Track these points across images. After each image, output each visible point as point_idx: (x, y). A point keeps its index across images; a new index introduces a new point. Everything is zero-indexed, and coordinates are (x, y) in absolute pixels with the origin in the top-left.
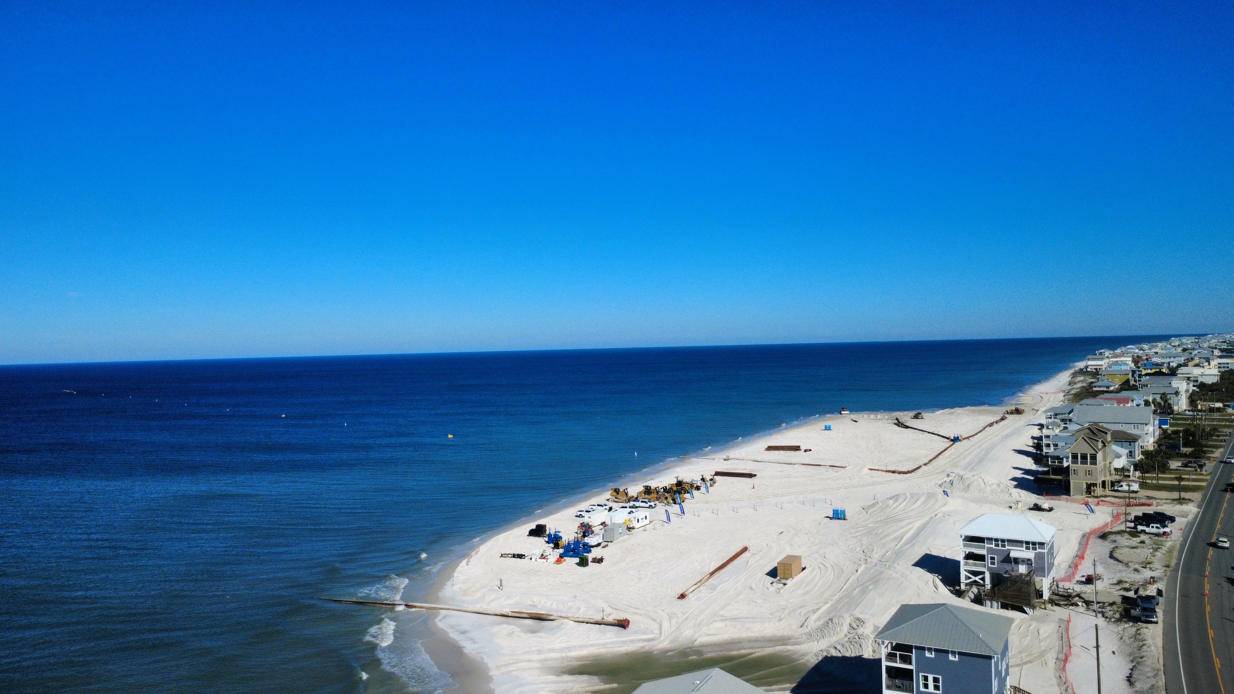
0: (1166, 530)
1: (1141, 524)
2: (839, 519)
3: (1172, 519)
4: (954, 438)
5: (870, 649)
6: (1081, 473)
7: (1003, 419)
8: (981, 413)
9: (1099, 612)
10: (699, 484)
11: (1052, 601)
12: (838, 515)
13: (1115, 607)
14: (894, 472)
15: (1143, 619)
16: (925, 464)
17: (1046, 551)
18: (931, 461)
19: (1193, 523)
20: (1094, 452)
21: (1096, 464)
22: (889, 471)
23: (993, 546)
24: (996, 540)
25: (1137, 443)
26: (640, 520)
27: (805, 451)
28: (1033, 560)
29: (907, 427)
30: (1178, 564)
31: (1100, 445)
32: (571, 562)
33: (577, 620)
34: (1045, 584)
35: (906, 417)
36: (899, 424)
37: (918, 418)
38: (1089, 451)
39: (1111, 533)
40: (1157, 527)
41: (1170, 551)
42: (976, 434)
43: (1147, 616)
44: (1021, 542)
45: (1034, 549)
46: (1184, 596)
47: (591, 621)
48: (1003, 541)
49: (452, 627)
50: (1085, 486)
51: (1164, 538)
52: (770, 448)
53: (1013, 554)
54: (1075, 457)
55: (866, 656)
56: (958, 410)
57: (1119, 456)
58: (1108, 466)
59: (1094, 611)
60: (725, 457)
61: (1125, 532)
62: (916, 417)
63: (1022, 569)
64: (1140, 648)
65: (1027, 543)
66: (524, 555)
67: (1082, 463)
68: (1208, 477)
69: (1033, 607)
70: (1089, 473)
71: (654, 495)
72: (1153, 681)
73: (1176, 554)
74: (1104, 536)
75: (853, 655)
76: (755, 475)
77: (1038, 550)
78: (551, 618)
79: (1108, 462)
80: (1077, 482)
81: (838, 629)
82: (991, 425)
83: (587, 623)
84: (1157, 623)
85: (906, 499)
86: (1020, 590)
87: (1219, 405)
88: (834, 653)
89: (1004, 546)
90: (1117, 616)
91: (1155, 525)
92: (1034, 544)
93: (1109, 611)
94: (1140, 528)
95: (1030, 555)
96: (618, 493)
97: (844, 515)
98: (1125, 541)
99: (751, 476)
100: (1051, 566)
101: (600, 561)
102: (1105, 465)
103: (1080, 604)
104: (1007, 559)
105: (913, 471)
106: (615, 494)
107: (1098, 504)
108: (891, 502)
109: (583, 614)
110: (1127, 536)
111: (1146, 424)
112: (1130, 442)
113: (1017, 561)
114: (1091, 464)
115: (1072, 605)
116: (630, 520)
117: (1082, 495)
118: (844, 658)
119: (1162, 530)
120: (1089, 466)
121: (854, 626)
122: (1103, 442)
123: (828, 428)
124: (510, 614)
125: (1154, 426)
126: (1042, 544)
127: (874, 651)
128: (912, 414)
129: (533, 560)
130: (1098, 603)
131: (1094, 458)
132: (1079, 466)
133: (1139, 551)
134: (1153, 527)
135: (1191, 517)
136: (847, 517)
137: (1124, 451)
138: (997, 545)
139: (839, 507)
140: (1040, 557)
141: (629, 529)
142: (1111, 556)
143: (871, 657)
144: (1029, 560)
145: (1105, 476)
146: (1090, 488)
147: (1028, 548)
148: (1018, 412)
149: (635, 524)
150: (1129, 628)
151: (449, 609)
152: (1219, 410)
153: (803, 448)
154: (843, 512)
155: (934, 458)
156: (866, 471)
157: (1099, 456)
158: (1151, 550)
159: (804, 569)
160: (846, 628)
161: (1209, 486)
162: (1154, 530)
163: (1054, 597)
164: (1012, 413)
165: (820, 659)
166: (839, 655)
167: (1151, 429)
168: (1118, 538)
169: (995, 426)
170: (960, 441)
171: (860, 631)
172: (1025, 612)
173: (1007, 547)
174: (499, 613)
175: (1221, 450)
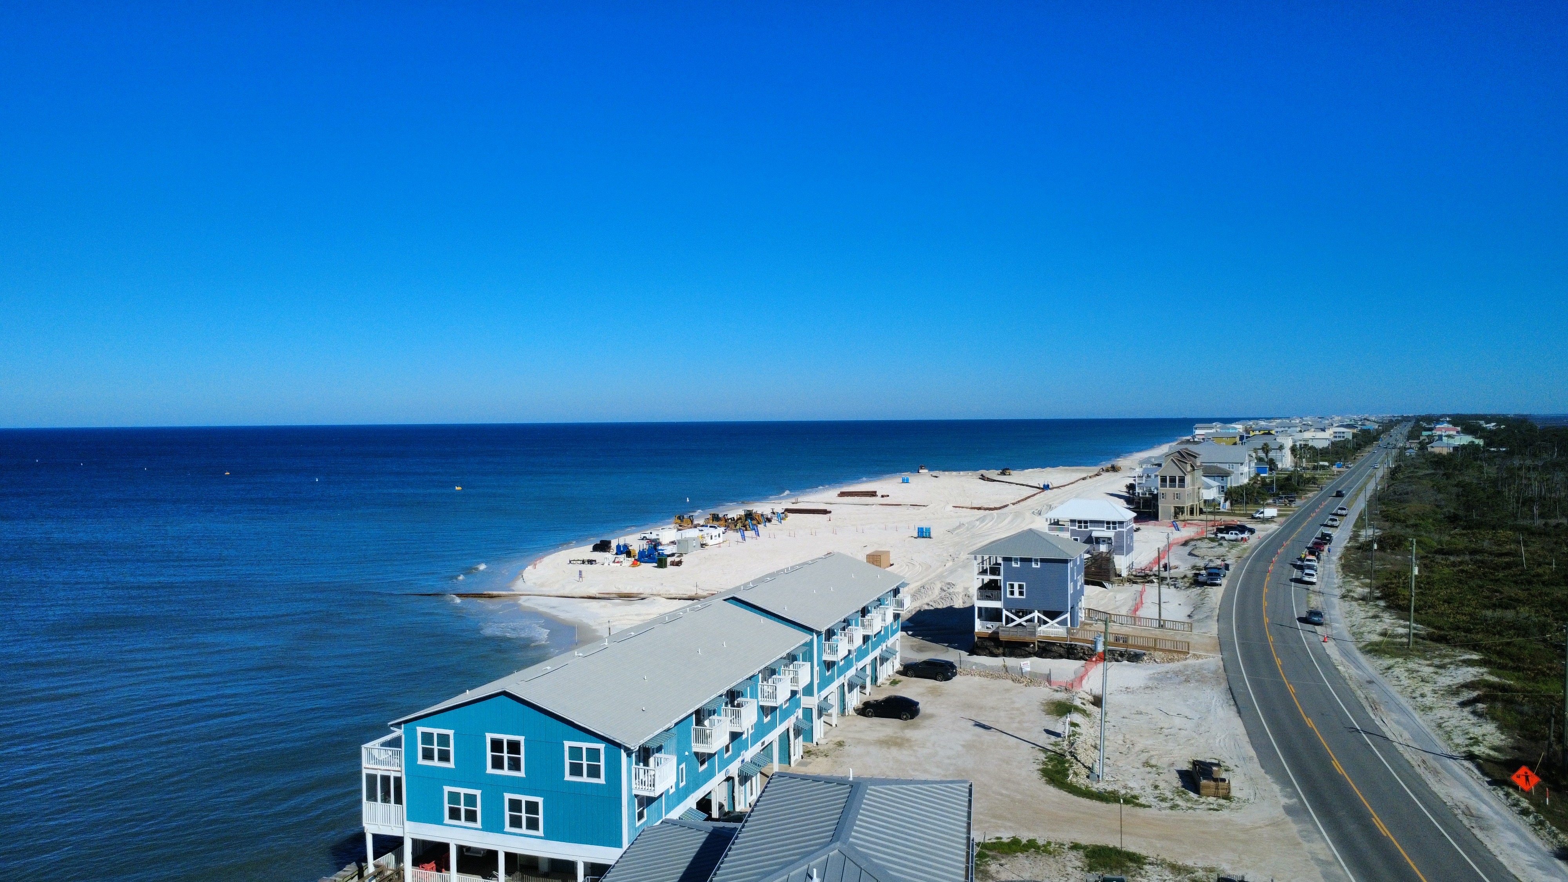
0: (1243, 536)
1: (1221, 532)
2: (923, 537)
3: (1252, 531)
4: (1044, 485)
5: (961, 601)
6: (1170, 497)
7: (1097, 475)
8: (1073, 471)
9: (1172, 585)
10: (769, 517)
11: (1130, 581)
12: (923, 534)
13: (1186, 580)
14: (979, 509)
15: (1209, 582)
16: (1014, 504)
17: (1125, 530)
18: (1019, 502)
19: (1270, 535)
20: (1182, 475)
21: (1183, 487)
22: (974, 508)
23: (1076, 528)
25: (1229, 478)
26: (713, 537)
27: (882, 496)
28: (1113, 539)
29: (994, 481)
30: (1248, 558)
31: (1189, 468)
32: (648, 568)
33: (670, 596)
34: (1122, 563)
35: (993, 474)
36: (983, 478)
37: (1005, 475)
38: (1178, 474)
39: (1192, 540)
40: (1236, 534)
41: (1245, 549)
42: (1068, 485)
43: (1212, 579)
44: (1102, 522)
45: (1115, 528)
46: (1250, 572)
47: (684, 596)
48: (1086, 522)
49: (539, 605)
50: (1173, 510)
51: (1242, 543)
52: (842, 494)
53: (1095, 534)
54: (1164, 480)
55: (956, 606)
56: (1049, 469)
57: (1209, 487)
58: (1196, 490)
59: (1168, 584)
60: (794, 501)
61: (1206, 538)
62: (1003, 473)
63: (1103, 548)
64: (1202, 600)
65: (1108, 523)
66: (595, 561)
67: (1170, 486)
68: (1296, 509)
69: (1112, 583)
70: (1177, 496)
71: (723, 522)
72: (1209, 614)
73: (1249, 551)
74: (1185, 544)
75: (944, 607)
76: (830, 512)
77: (1118, 529)
78: (642, 596)
79: (1196, 487)
80: (1165, 506)
81: (930, 592)
82: (1084, 479)
83: (679, 599)
84: (1221, 585)
85: (993, 519)
86: (1100, 567)
88: (927, 608)
90: (1188, 585)
91: (1234, 532)
92: (1114, 523)
93: (1180, 583)
94: (1220, 535)
95: (1110, 534)
96: (682, 521)
97: (930, 533)
98: (1205, 544)
99: (825, 512)
100: (1130, 549)
101: (679, 563)
102: (1193, 489)
103: (1155, 581)
104: (1090, 540)
105: (1000, 508)
106: (679, 521)
107: (1185, 526)
108: (978, 523)
109: (674, 592)
110: (1207, 541)
111: (1242, 464)
112: (1222, 477)
113: (1098, 541)
114: (1179, 487)
115: (1148, 582)
116: (703, 537)
117: (1170, 519)
118: (937, 610)
119: (1240, 536)
120: (1177, 489)
121: (945, 588)
122: (1192, 466)
123: (905, 481)
124: (598, 596)
125: (1249, 468)
126: (1121, 523)
127: (964, 603)
128: (999, 471)
129: (606, 564)
130: (1171, 578)
131: (1182, 480)
132: (1168, 489)
133: (1216, 549)
134: (1232, 534)
135: (1270, 531)
136: (932, 535)
137: (1214, 483)
138: (1080, 527)
139: (924, 525)
140: (1119, 535)
141: (703, 545)
142: (1190, 554)
143: (962, 607)
144: (1110, 539)
145: (1193, 501)
146: (1179, 510)
147: (1108, 528)
148: (1114, 469)
149: (708, 540)
150: (1197, 590)
151: (529, 595)
153: (879, 494)
154: (928, 530)
155: (1023, 500)
156: (949, 507)
157: (1188, 479)
158: (1227, 549)
159: (892, 565)
160: (937, 591)
162: (1233, 537)
163: (1132, 577)
164: (1107, 471)
165: (913, 613)
166: (933, 608)
167: (1245, 469)
168: (1199, 543)
169: (1089, 480)
170: (1050, 489)
171: (951, 590)
172: (1104, 587)
173: (1090, 528)
174: (585, 595)
175: (1316, 492)
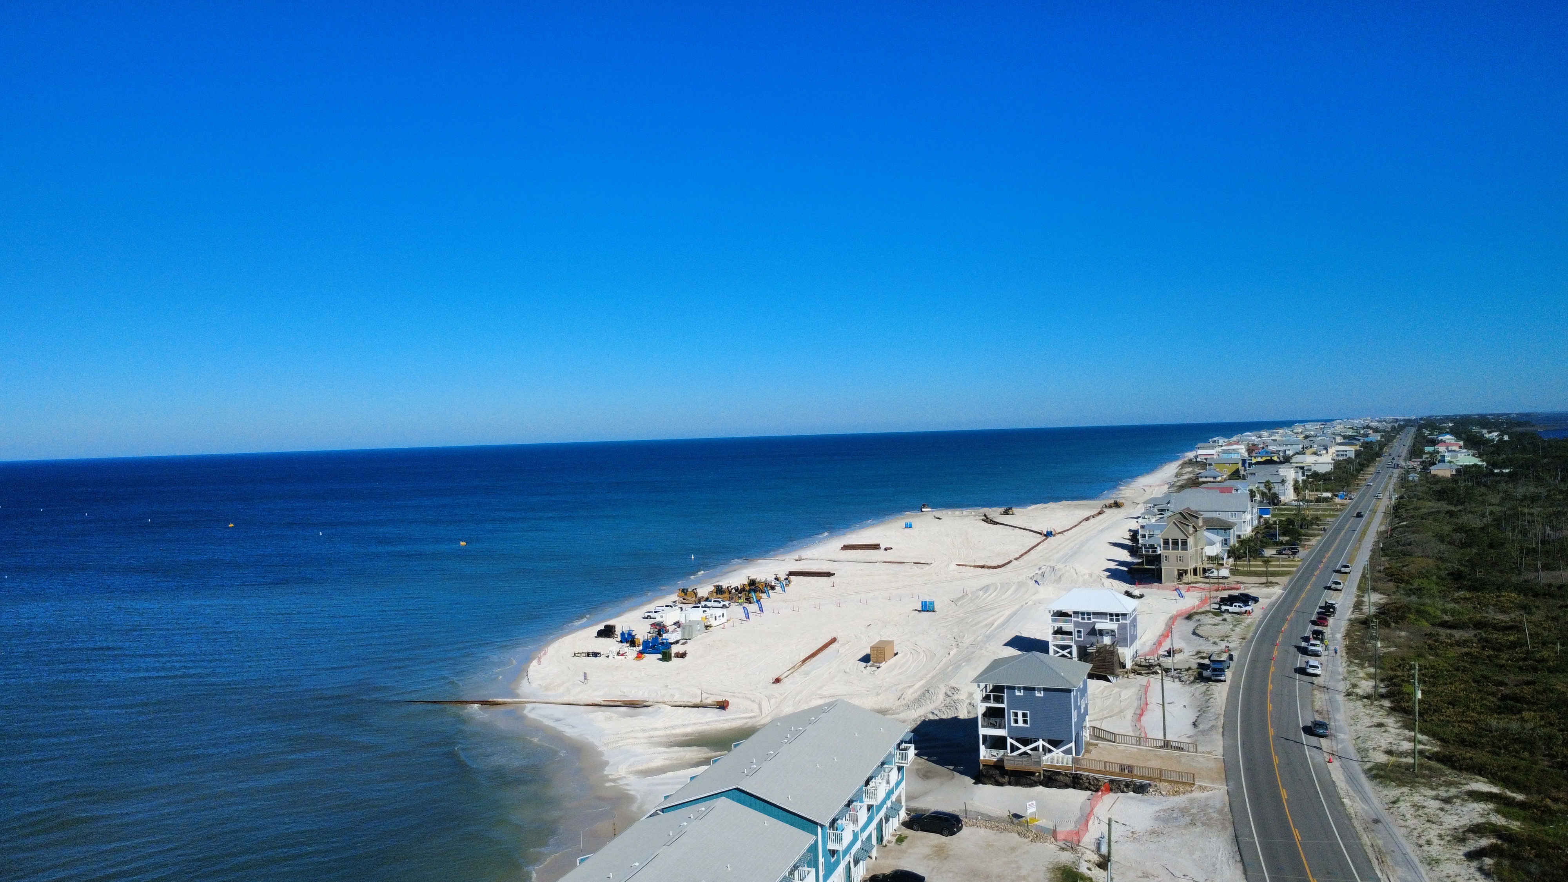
0: (1248, 608)
1: (1225, 605)
2: (927, 611)
3: (1256, 600)
4: (1047, 532)
5: (965, 711)
6: (1173, 559)
7: (1100, 513)
8: (1076, 507)
9: (1177, 678)
10: (773, 584)
11: (1134, 671)
12: (927, 607)
13: (1190, 672)
14: (983, 567)
15: (1213, 678)
16: (1016, 559)
17: (1128, 622)
18: (1022, 555)
19: (1274, 604)
20: (1185, 537)
21: (1186, 549)
22: (978, 566)
23: (1080, 619)
24: (1083, 614)
25: (1232, 531)
26: (717, 618)
27: (886, 549)
28: (1116, 631)
29: (997, 523)
30: (1253, 637)
31: (1191, 530)
32: (652, 659)
33: (674, 704)
34: (1126, 654)
35: (995, 513)
36: (987, 520)
37: (1008, 514)
38: (1180, 537)
39: (1196, 613)
40: (1240, 606)
41: (1249, 626)
42: (1071, 528)
43: (1216, 676)
44: (1106, 614)
45: (1118, 620)
46: (1254, 661)
47: (689, 704)
48: (1089, 614)
49: (544, 717)
50: (1176, 573)
51: (1246, 616)
52: (846, 548)
53: (1098, 626)
54: (1166, 542)
55: (961, 717)
56: (1052, 505)
57: (1212, 543)
58: (1199, 552)
59: (1172, 677)
60: (797, 557)
61: (1209, 611)
62: (1006, 513)
63: (1107, 640)
64: (1207, 701)
65: (1111, 615)
66: (599, 653)
67: (1173, 549)
68: (1300, 563)
69: (1117, 676)
70: (1180, 559)
71: (727, 595)
72: (1214, 723)
73: (1253, 628)
74: (1189, 617)
75: (949, 717)
76: (833, 574)
77: (1121, 621)
78: (647, 704)
79: (1199, 548)
80: (1168, 569)
81: (935, 698)
82: (1087, 519)
83: (684, 707)
84: (1225, 681)
85: (996, 589)
86: (1104, 660)
87: (1329, 495)
88: (932, 717)
89: (1089, 619)
90: (1192, 678)
91: (1237, 604)
92: (1117, 615)
93: (1184, 676)
94: (1224, 608)
95: (1113, 626)
96: (686, 594)
97: (933, 607)
98: (1208, 619)
99: (828, 574)
100: (1134, 638)
101: (683, 655)
102: (1196, 551)
103: (1160, 672)
104: (1093, 632)
105: (1003, 565)
106: (683, 594)
107: (1189, 590)
108: (981, 593)
109: (678, 698)
110: (1211, 615)
111: (1244, 512)
112: (1225, 530)
113: (1101, 633)
114: (1182, 549)
115: (1153, 673)
116: (707, 618)
117: (1173, 582)
118: (941, 720)
119: (1244, 609)
120: (1180, 552)
121: (950, 694)
122: (1194, 527)
123: (908, 526)
124: (603, 703)
125: (1252, 514)
126: (1124, 615)
127: (969, 712)
128: (1002, 509)
129: (611, 657)
130: (1175, 670)
131: (1185, 543)
132: (1170, 552)
133: (1219, 627)
134: (1235, 606)
135: (1274, 598)
136: (936, 608)
137: (1217, 538)
138: (1083, 619)
139: (927, 599)
140: (1123, 628)
141: (707, 627)
142: (1194, 633)
143: (966, 718)
144: (1113, 631)
145: (1197, 562)
146: (1181, 574)
147: (1112, 620)
148: (1117, 505)
149: (712, 622)
150: (1201, 687)
151: (534, 702)
152: (1326, 500)
153: (883, 546)
154: (932, 604)
155: (1026, 553)
156: (953, 566)
157: (1191, 541)
158: (1231, 626)
159: (896, 654)
160: (941, 696)
161: (1297, 571)
162: (1237, 609)
163: (1137, 667)
164: (1110, 507)
165: (918, 723)
166: (936, 718)
167: (1248, 517)
168: (1202, 618)
169: (1092, 521)
170: (1054, 535)
171: (955, 697)
172: (1109, 681)
173: (1093, 620)
174: (590, 703)
175: (1319, 538)
